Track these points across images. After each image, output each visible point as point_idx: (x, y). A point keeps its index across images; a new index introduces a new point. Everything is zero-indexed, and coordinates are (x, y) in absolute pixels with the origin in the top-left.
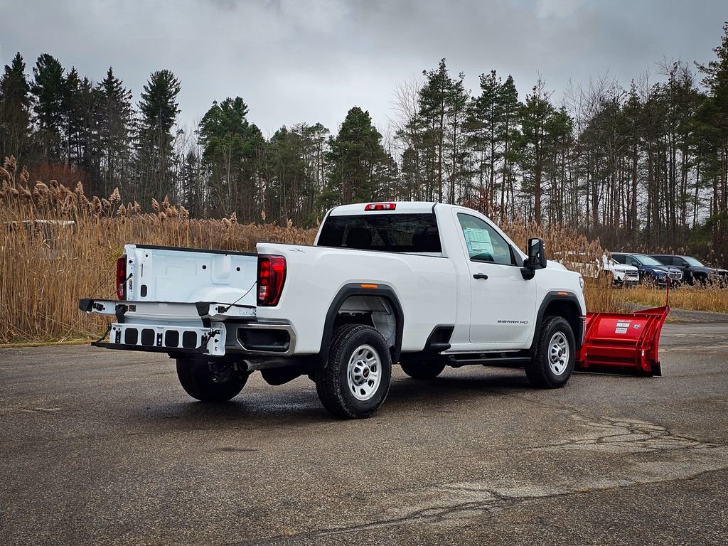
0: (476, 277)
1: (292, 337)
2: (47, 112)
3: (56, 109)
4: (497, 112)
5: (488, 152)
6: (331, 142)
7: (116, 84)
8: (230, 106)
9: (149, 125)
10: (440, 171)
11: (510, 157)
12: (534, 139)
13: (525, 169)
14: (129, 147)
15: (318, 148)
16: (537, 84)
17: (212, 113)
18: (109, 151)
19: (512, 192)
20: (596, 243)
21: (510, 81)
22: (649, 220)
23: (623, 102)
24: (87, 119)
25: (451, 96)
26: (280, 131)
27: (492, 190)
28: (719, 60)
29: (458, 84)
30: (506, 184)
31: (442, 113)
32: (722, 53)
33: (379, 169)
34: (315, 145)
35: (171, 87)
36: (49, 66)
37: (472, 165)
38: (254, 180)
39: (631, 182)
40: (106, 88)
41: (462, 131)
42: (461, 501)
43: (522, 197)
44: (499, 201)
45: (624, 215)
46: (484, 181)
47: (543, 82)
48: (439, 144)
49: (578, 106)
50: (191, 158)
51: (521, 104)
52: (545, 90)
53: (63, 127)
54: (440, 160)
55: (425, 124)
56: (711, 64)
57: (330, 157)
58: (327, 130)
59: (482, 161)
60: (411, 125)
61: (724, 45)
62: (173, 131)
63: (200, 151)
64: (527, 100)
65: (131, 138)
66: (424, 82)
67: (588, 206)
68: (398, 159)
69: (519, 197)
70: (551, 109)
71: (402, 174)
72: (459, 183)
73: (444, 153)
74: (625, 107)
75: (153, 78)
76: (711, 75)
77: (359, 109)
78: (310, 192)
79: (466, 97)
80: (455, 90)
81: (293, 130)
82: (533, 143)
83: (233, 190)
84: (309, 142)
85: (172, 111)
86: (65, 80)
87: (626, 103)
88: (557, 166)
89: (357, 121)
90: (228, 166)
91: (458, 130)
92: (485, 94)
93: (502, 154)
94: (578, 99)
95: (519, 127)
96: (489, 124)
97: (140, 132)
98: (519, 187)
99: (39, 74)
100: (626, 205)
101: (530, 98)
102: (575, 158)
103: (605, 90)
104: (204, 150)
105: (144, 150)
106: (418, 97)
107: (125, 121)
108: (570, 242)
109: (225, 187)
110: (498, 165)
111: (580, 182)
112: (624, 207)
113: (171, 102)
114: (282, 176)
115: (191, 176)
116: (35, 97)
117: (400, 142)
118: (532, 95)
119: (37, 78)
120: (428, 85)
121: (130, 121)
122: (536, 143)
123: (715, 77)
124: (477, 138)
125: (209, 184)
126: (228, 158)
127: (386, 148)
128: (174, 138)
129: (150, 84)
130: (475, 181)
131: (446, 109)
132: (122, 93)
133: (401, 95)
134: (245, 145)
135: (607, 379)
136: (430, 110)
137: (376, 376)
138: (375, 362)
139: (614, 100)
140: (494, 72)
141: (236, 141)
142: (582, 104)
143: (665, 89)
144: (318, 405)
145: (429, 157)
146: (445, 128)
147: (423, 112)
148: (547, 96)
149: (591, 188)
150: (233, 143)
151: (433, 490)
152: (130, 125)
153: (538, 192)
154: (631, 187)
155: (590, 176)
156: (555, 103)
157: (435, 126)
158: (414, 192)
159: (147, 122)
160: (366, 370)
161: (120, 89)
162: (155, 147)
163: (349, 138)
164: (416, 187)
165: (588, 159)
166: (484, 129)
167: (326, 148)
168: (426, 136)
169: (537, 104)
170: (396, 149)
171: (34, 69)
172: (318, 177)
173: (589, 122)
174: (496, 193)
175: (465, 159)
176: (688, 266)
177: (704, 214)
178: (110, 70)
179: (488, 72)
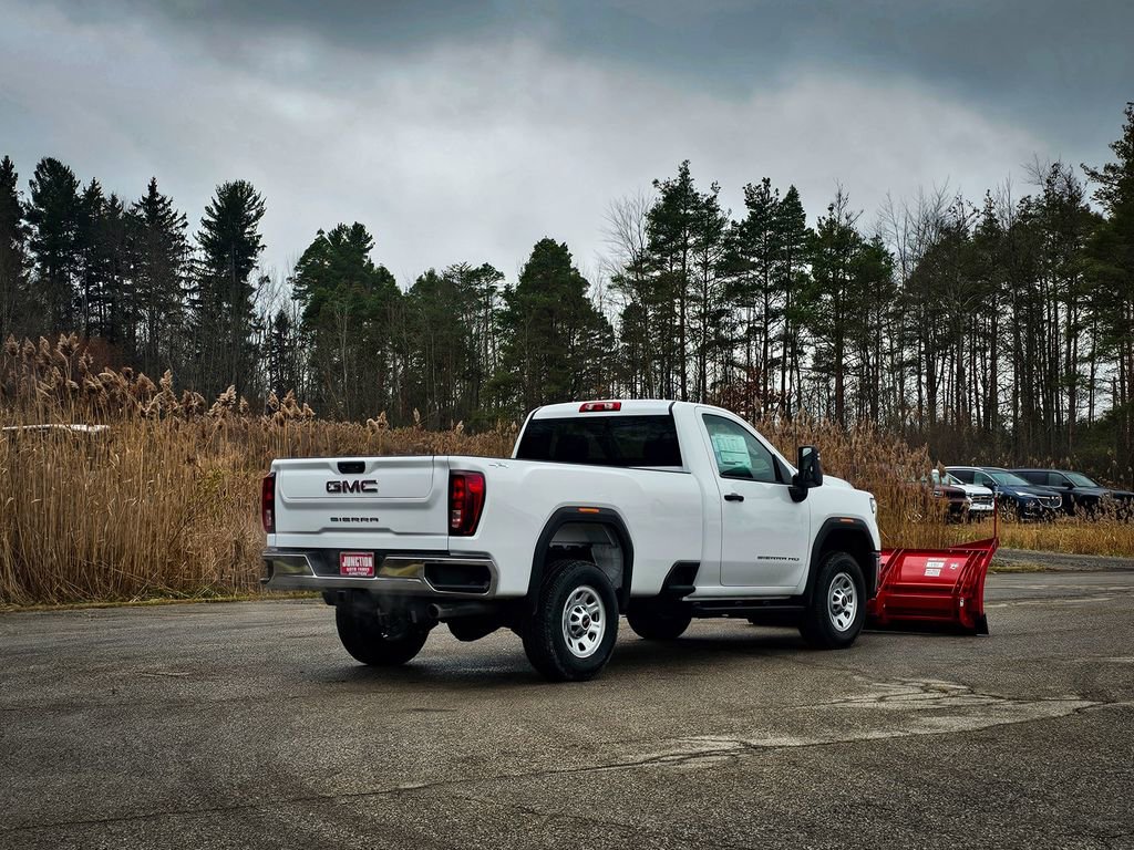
0: (729, 498)
1: (493, 575)
2: (52, 250)
3: (67, 245)
4: (774, 244)
5: (759, 309)
6: (508, 294)
7: (161, 205)
8: (345, 237)
9: (213, 270)
10: (682, 340)
11: (794, 316)
12: (833, 286)
13: (818, 335)
14: (182, 305)
15: (486, 303)
16: (835, 200)
17: (317, 248)
18: (152, 313)
19: (798, 371)
20: (922, 453)
21: (793, 194)
22: (1016, 413)
23: (973, 227)
24: (116, 261)
25: (699, 219)
26: (424, 277)
27: (765, 370)
28: (1120, 162)
29: (710, 201)
30: (789, 359)
31: (685, 247)
32: (1124, 151)
33: (585, 336)
34: (481, 299)
35: (249, 209)
36: (54, 175)
37: (734, 329)
38: (384, 356)
39: (988, 354)
40: (146, 211)
41: (717, 276)
42: (705, 749)
43: (814, 379)
44: (778, 387)
45: (978, 407)
46: (754, 354)
47: (844, 196)
48: (680, 298)
49: (901, 233)
50: (282, 321)
51: (811, 231)
52: (847, 210)
53: (78, 274)
54: (682, 321)
55: (658, 265)
56: (1107, 168)
57: (506, 318)
58: (500, 275)
59: (749, 322)
60: (636, 267)
61: (1126, 138)
62: (253, 278)
63: (297, 310)
64: (820, 226)
65: (185, 291)
66: (655, 197)
67: (920, 391)
68: (615, 321)
69: (810, 379)
70: (857, 240)
71: (622, 344)
72: (713, 359)
73: (689, 310)
74: (976, 235)
75: (221, 194)
76: (1107, 186)
77: (552, 242)
78: (475, 375)
79: (722, 222)
80: (705, 211)
81: (446, 276)
82: (830, 293)
83: (350, 375)
84: (473, 294)
85: (252, 247)
86: (80, 200)
87: (978, 229)
88: (868, 329)
89: (550, 261)
90: (343, 335)
91: (711, 274)
92: (753, 216)
93: (783, 310)
94: (901, 223)
95: (808, 269)
96: (759, 264)
97: (199, 281)
98: (809, 363)
99: (39, 191)
100: (981, 391)
101: (824, 223)
102: (897, 316)
103: (944, 208)
104: (303, 309)
105: (206, 309)
106: (645, 222)
107: (176, 264)
108: (880, 451)
109: (338, 368)
110: (776, 329)
111: (907, 354)
112: (977, 394)
113: (249, 233)
114: (430, 349)
115: (282, 350)
116: (32, 226)
117: (618, 295)
118: (828, 218)
119: (36, 197)
120: (662, 202)
121: (183, 262)
122: (835, 293)
123: (1115, 187)
124: (741, 285)
125: (312, 363)
126: (343, 321)
127: (596, 303)
128: (254, 290)
129: (215, 204)
130: (739, 354)
131: (691, 241)
132: (172, 219)
133: (619, 218)
134: (371, 301)
135: (911, 638)
136: (665, 242)
137: (598, 627)
138: (596, 608)
139: (958, 223)
140: (767, 181)
141: (356, 294)
142: (909, 230)
143: (1039, 207)
144: (529, 667)
145: (666, 317)
146: (689, 271)
147: (654, 247)
148: (852, 218)
149: (924, 364)
150: (350, 296)
151: (673, 741)
152: (183, 269)
153: (840, 370)
154: (988, 362)
155: (923, 345)
156: (864, 229)
157: (674, 268)
158: (641, 374)
159: (210, 264)
160: (585, 618)
161: (169, 212)
162: (225, 305)
163: (536, 288)
164: (644, 365)
165: (918, 317)
166: (752, 271)
167: (500, 304)
168: (660, 284)
169: (835, 233)
170: (613, 306)
171: (31, 183)
172: (486, 350)
173: (918, 259)
174: (772, 373)
175: (723, 319)
176: (1071, 486)
177: (1103, 404)
178: (153, 183)
179: (757, 182)
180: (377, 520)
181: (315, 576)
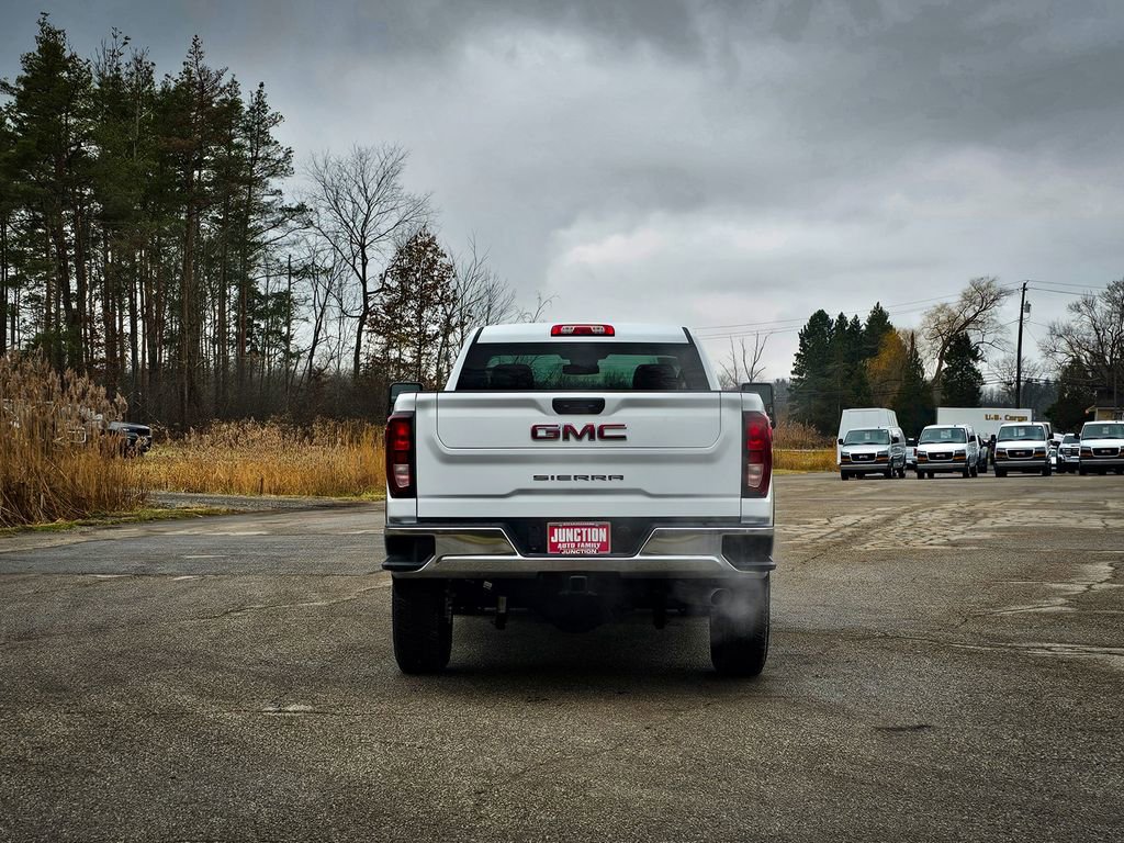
180: (621, 478)
181: (519, 557)
